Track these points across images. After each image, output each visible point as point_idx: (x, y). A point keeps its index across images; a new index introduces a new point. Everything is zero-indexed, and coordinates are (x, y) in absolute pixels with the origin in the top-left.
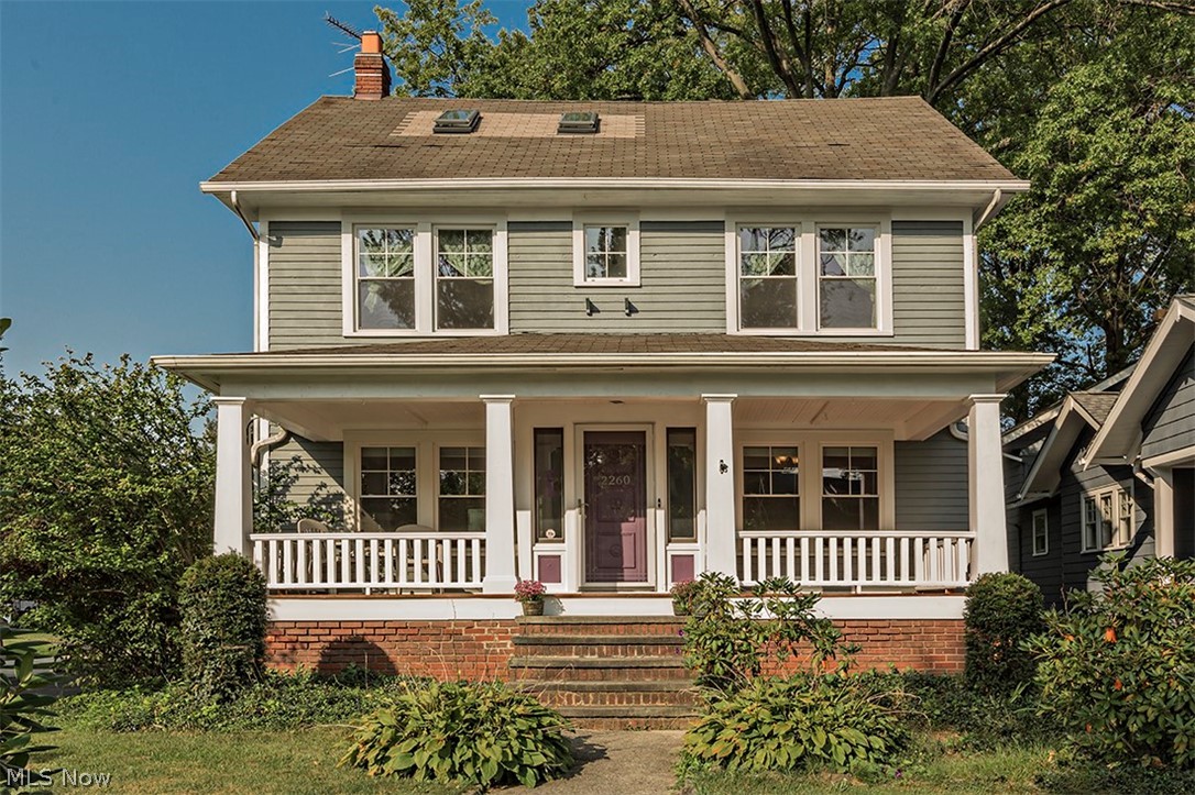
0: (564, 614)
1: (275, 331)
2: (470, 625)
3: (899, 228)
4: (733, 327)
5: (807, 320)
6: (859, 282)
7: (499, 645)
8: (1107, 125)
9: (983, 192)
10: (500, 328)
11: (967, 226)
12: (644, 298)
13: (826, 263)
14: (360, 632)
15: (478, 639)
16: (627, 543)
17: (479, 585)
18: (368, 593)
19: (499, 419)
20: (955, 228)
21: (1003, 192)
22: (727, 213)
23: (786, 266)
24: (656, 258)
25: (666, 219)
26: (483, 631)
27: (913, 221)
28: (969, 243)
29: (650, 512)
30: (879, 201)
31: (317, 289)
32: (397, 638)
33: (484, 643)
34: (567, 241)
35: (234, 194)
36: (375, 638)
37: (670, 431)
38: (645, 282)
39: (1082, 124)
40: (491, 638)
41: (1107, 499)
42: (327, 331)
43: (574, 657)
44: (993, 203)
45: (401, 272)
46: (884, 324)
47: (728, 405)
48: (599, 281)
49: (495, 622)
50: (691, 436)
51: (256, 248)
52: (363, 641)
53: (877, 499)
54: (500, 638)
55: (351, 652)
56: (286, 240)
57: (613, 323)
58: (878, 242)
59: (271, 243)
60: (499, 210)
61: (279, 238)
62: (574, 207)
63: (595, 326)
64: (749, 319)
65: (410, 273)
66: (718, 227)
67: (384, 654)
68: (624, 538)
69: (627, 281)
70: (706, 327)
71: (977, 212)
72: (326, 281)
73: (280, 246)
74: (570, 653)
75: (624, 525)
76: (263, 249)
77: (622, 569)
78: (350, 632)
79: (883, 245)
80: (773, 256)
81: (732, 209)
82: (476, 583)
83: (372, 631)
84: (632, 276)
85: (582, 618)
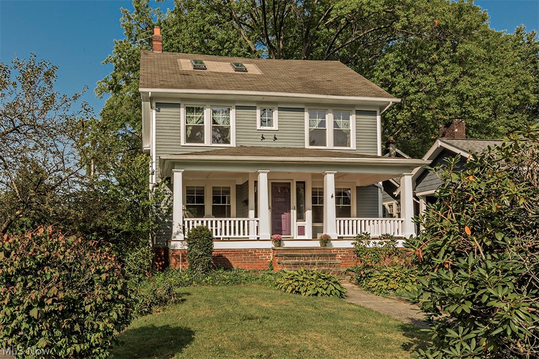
0: (285, 246)
1: (158, 143)
2: (255, 250)
3: (358, 112)
4: (307, 146)
5: (330, 145)
6: (344, 131)
7: (264, 257)
8: (401, 75)
9: (386, 102)
10: (233, 144)
11: (378, 112)
12: (279, 134)
13: (336, 125)
14: (221, 253)
15: (258, 255)
16: (283, 221)
17: (248, 236)
18: (222, 239)
19: (263, 179)
20: (374, 113)
21: (393, 102)
22: (306, 105)
23: (323, 124)
24: (283, 120)
25: (287, 107)
26: (259, 252)
27: (363, 110)
28: (379, 118)
29: (292, 211)
30: (352, 103)
31: (172, 128)
32: (232, 255)
33: (260, 256)
34: (254, 113)
35: (150, 93)
36: (225, 255)
37: (297, 182)
38: (280, 129)
39: (392, 74)
40: (262, 255)
41: (391, 206)
42: (175, 144)
43: (297, 261)
44: (389, 106)
45: (198, 123)
46: (353, 146)
47: (333, 175)
48: (264, 128)
49: (262, 249)
50: (303, 184)
51: (151, 112)
52: (222, 256)
53: (350, 207)
54: (265, 255)
55: (218, 260)
56: (161, 110)
57: (269, 143)
58: (351, 117)
59: (157, 111)
60: (233, 101)
61: (159, 109)
62: (257, 101)
63: (263, 144)
64: (312, 143)
65: (203, 123)
66: (302, 110)
67: (228, 260)
68: (282, 220)
69: (273, 128)
70: (298, 145)
71: (382, 108)
72: (175, 125)
73: (159, 112)
74: (296, 259)
75: (282, 215)
76: (154, 112)
77: (281, 231)
78: (217, 253)
79: (353, 118)
80: (318, 120)
81: (307, 104)
82: (246, 236)
83: (224, 253)
84: (275, 127)
85: (296, 247)
